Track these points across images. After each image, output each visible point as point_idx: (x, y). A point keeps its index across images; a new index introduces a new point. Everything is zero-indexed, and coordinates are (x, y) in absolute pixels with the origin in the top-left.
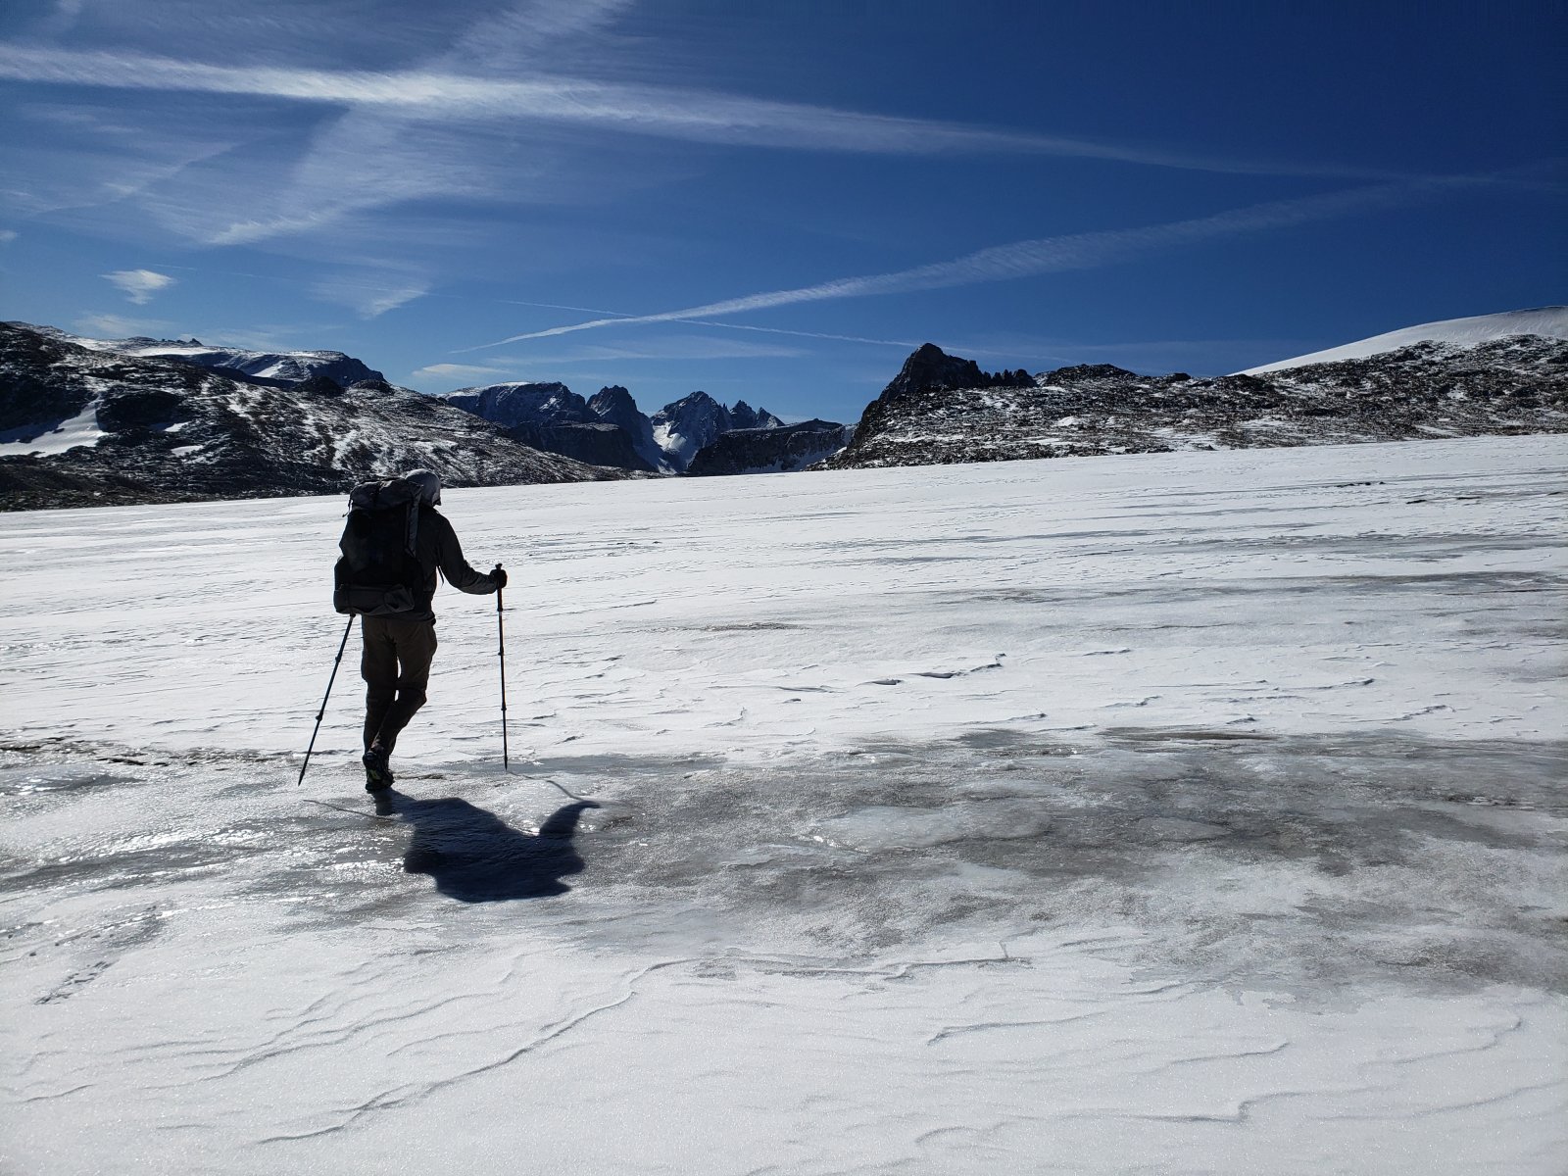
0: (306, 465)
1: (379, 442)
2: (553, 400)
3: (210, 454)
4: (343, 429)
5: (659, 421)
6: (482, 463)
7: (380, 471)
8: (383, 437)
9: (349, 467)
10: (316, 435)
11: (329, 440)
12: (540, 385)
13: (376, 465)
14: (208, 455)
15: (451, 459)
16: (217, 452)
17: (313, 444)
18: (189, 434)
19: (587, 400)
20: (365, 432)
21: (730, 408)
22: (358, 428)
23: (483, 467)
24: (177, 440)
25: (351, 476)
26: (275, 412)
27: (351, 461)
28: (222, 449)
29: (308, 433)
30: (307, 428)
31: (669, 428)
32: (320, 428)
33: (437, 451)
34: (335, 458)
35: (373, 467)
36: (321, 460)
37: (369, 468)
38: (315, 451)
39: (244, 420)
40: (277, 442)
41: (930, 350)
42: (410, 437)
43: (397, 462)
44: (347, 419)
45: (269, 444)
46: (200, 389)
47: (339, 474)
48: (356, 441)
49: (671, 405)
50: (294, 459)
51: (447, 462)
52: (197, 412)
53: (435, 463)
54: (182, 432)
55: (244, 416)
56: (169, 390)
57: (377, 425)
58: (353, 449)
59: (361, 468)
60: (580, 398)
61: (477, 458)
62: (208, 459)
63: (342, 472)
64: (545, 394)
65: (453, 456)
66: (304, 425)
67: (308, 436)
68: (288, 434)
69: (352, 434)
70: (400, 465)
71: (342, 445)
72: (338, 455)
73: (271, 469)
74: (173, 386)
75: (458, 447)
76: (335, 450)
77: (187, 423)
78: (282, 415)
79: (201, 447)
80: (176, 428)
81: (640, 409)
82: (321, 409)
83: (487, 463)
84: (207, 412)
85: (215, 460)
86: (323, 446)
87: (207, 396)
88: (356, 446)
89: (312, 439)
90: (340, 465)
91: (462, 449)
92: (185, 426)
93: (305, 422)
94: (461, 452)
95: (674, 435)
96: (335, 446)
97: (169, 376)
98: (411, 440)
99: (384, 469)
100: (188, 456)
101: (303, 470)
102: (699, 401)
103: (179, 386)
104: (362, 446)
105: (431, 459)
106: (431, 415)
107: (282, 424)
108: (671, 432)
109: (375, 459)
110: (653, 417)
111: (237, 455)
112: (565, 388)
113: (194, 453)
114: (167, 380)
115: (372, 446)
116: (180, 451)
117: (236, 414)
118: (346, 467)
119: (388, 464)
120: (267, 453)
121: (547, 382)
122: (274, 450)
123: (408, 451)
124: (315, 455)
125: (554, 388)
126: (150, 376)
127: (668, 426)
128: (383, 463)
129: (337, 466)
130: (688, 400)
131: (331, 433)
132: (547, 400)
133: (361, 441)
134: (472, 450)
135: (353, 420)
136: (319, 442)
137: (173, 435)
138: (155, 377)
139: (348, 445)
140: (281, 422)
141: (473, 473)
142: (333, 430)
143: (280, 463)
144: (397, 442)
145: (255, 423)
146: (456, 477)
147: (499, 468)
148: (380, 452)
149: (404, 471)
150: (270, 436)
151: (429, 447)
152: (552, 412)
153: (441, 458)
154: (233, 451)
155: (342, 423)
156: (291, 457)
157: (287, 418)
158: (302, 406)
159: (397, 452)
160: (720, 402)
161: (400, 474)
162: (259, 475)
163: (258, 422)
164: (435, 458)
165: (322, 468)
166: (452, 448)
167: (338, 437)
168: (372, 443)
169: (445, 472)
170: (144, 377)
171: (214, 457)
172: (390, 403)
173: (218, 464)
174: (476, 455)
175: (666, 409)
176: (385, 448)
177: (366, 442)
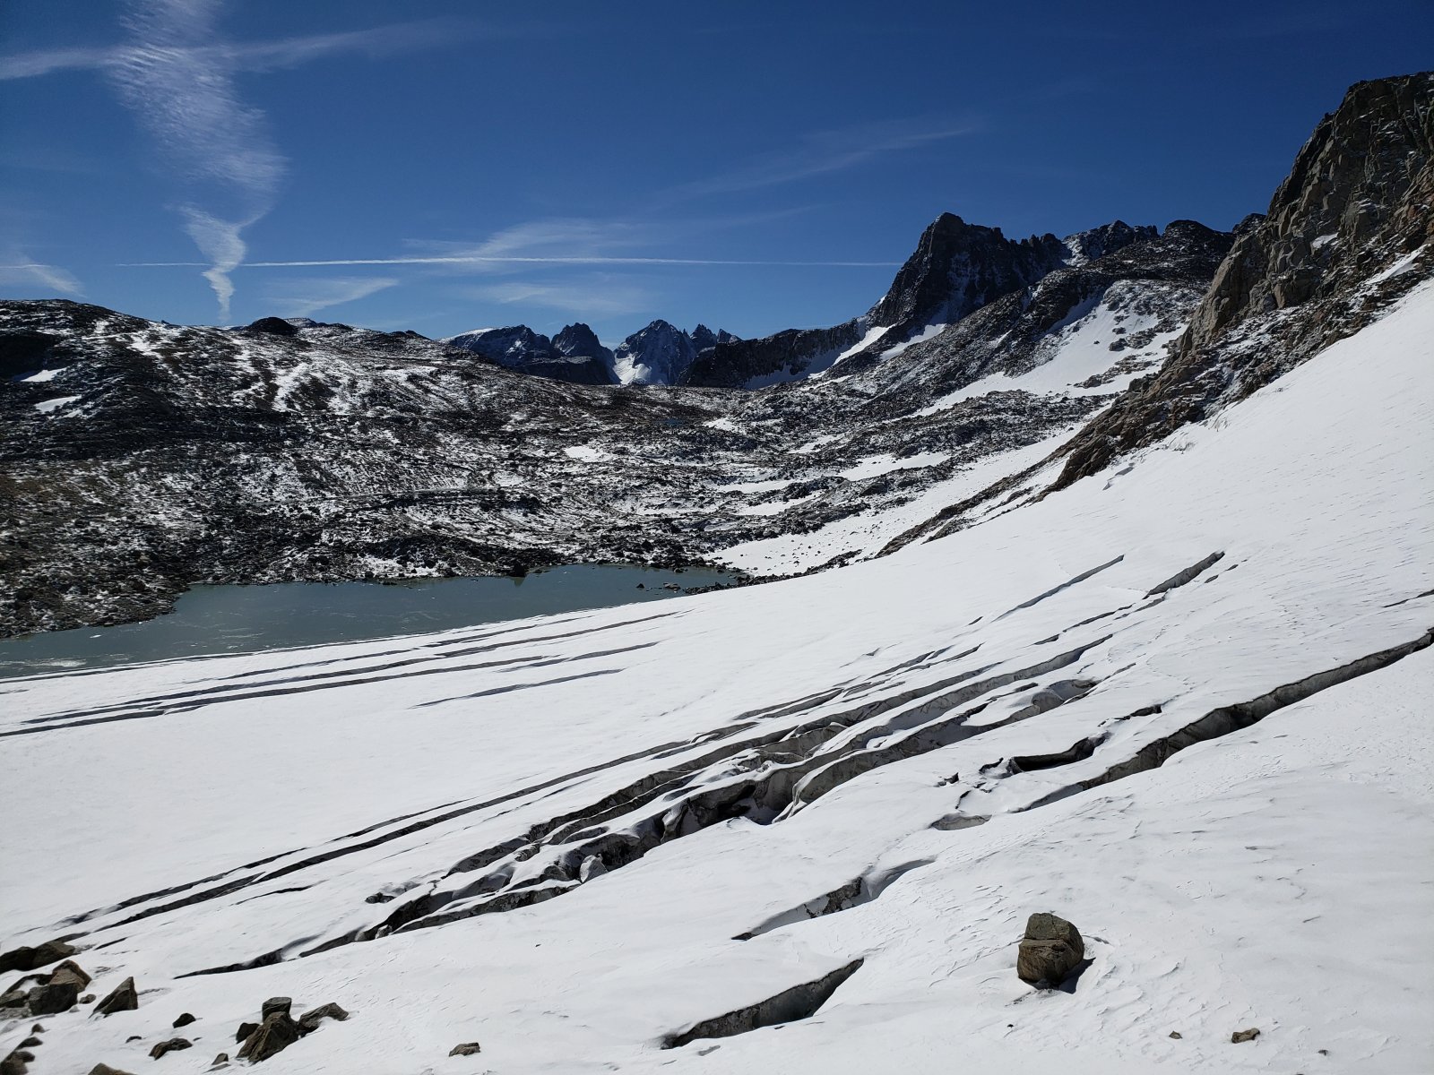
0: (235, 409)
1: (337, 374)
2: (518, 343)
3: (90, 405)
4: (288, 363)
5: (622, 354)
6: (472, 388)
7: (340, 409)
8: (341, 369)
9: (298, 407)
10: (252, 371)
11: (269, 376)
12: (504, 329)
13: (334, 402)
14: (86, 406)
15: (431, 386)
16: (99, 401)
17: (246, 382)
18: (65, 382)
19: (551, 340)
20: (318, 364)
21: (690, 333)
22: (309, 361)
23: (474, 393)
24: (45, 392)
25: (300, 417)
26: (196, 348)
27: (300, 399)
28: (106, 396)
29: (240, 369)
30: (239, 365)
31: (633, 359)
32: (256, 363)
33: (413, 379)
34: (277, 398)
35: (330, 405)
36: (257, 401)
37: (325, 407)
38: (250, 391)
39: (149, 360)
40: (194, 382)
41: (949, 220)
42: (376, 366)
43: (363, 396)
44: (296, 352)
45: (182, 386)
46: (94, 327)
47: (282, 418)
48: (306, 374)
49: (632, 337)
50: (218, 403)
51: (427, 391)
52: (81, 354)
53: (413, 393)
54: (55, 380)
55: (151, 354)
56: (48, 332)
57: (334, 357)
58: (302, 384)
59: (313, 408)
60: (544, 338)
61: (465, 383)
62: (86, 411)
63: (287, 414)
64: (511, 338)
65: (434, 383)
66: (236, 361)
67: (239, 372)
68: (211, 372)
69: (302, 367)
70: (366, 400)
71: (286, 382)
72: (281, 393)
73: (181, 418)
74: (55, 327)
75: (438, 372)
76: (277, 387)
77: (64, 369)
78: (206, 351)
79: (79, 397)
80: (45, 376)
81: (602, 344)
82: (262, 345)
83: (478, 388)
84: (95, 353)
85: (94, 412)
86: (261, 384)
87: (102, 335)
88: (306, 381)
89: (246, 376)
90: (285, 406)
91: (444, 373)
92: (63, 372)
93: (237, 357)
94: (443, 377)
95: (640, 365)
96: (277, 383)
97: (50, 315)
98: (379, 369)
99: (346, 406)
100: (58, 411)
101: (231, 416)
102: (658, 329)
103: (64, 326)
104: (315, 380)
105: (406, 389)
106: (401, 347)
107: (205, 361)
108: (635, 363)
109: (333, 394)
110: (616, 351)
111: (129, 402)
112: (529, 330)
113: (66, 406)
114: (47, 320)
115: (328, 380)
116: (46, 407)
117: (138, 353)
118: (294, 407)
119: (350, 399)
120: (178, 397)
121: (510, 326)
122: (189, 392)
123: (376, 381)
124: (248, 396)
125: (519, 331)
126: (25, 318)
127: (631, 358)
128: (343, 398)
129: (280, 407)
130: (649, 330)
131: (272, 368)
132: (512, 344)
133: (313, 374)
134: (457, 375)
135: (303, 353)
136: (256, 379)
137: (39, 385)
138: (31, 317)
139: (296, 380)
140: (203, 359)
141: (463, 401)
142: (275, 364)
143: (197, 409)
144: (360, 372)
145: (165, 361)
146: (442, 408)
147: (494, 393)
148: (338, 385)
149: (372, 406)
150: (186, 377)
151: (402, 375)
152: (519, 355)
153: (419, 386)
154: (123, 397)
155: (288, 356)
156: (215, 400)
157: (211, 355)
158: (236, 342)
159: (360, 384)
160: (680, 328)
161: (367, 410)
162: (162, 427)
163: (169, 360)
164: (411, 387)
165: (258, 410)
166: (431, 373)
167: (281, 372)
168: (328, 375)
169: (427, 403)
170: (16, 319)
171: (92, 408)
172: (351, 339)
173: (99, 416)
174: (463, 379)
175: (628, 341)
176: (345, 380)
177: (319, 375)
